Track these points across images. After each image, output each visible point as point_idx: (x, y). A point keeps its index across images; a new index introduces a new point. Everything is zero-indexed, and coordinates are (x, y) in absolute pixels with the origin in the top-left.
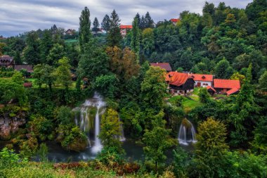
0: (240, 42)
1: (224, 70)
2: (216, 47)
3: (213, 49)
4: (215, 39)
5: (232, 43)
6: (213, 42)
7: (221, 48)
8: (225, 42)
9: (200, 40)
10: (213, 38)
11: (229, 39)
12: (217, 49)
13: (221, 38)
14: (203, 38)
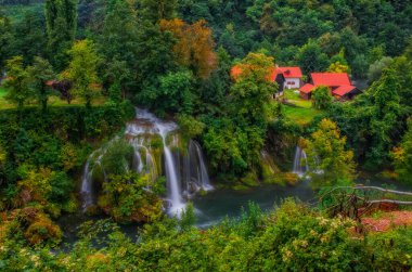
0: (312, 16)
1: (314, 59)
2: (274, 24)
3: (268, 26)
4: (270, 11)
5: (299, 17)
6: (268, 16)
7: (280, 25)
8: (288, 15)
9: (243, 11)
10: (268, 10)
11: (293, 10)
12: (275, 28)
13: (282, 9)
14: (249, 9)
